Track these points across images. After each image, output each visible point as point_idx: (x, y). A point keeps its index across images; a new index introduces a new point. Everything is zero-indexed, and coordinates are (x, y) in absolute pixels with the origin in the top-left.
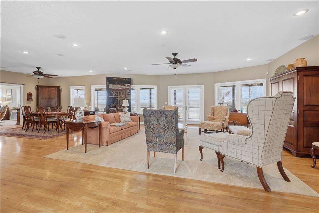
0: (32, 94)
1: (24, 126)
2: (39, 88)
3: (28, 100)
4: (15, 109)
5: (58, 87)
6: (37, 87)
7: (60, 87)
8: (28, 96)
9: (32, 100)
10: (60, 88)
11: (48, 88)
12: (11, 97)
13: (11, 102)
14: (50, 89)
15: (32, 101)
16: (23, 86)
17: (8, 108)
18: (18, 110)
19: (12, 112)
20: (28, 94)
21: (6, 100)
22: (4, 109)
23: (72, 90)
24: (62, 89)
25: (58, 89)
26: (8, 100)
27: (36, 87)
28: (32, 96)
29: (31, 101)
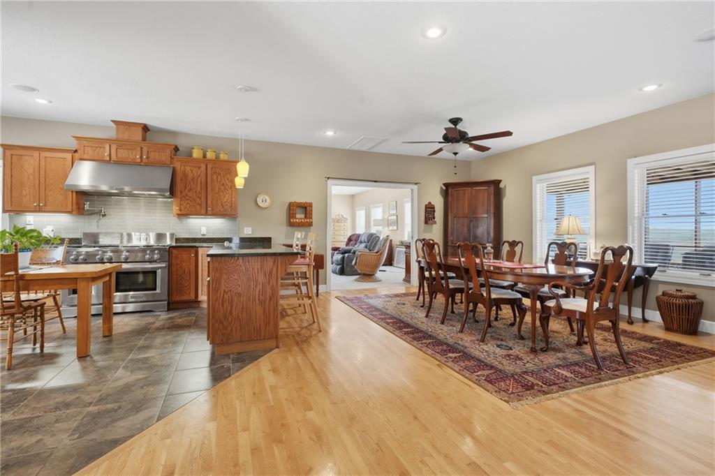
0: (434, 208)
1: (421, 291)
2: (450, 190)
3: (426, 222)
4: (402, 243)
5: (496, 183)
6: (444, 188)
7: (501, 181)
8: (426, 212)
9: (435, 223)
10: (502, 185)
11: (469, 189)
12: (395, 217)
13: (395, 228)
14: (474, 191)
15: (434, 225)
16: (416, 186)
17: (391, 240)
18: (408, 247)
19: (397, 249)
20: (426, 207)
21: (389, 224)
22: (384, 243)
23: (538, 185)
24: (505, 186)
25: (494, 189)
26: (391, 225)
27: (441, 188)
28: (434, 211)
29: (432, 224)
